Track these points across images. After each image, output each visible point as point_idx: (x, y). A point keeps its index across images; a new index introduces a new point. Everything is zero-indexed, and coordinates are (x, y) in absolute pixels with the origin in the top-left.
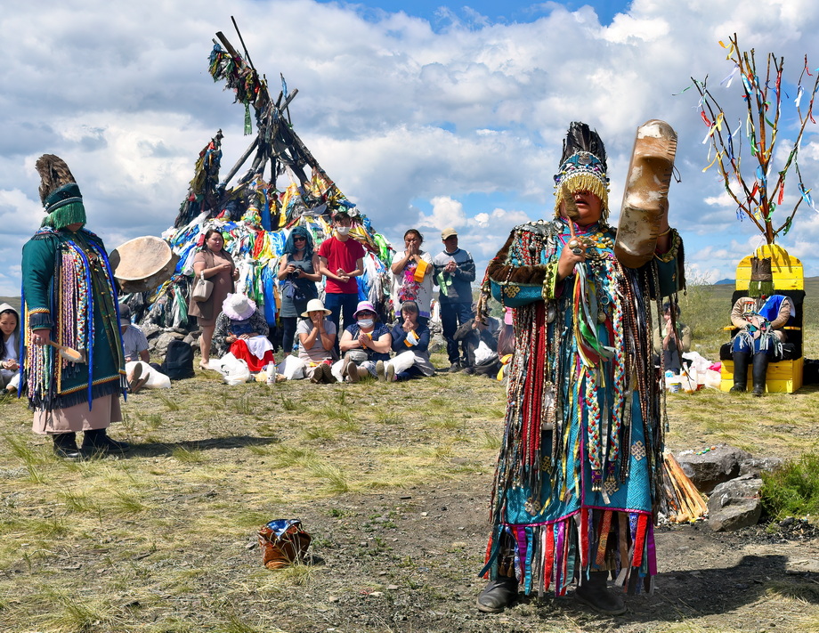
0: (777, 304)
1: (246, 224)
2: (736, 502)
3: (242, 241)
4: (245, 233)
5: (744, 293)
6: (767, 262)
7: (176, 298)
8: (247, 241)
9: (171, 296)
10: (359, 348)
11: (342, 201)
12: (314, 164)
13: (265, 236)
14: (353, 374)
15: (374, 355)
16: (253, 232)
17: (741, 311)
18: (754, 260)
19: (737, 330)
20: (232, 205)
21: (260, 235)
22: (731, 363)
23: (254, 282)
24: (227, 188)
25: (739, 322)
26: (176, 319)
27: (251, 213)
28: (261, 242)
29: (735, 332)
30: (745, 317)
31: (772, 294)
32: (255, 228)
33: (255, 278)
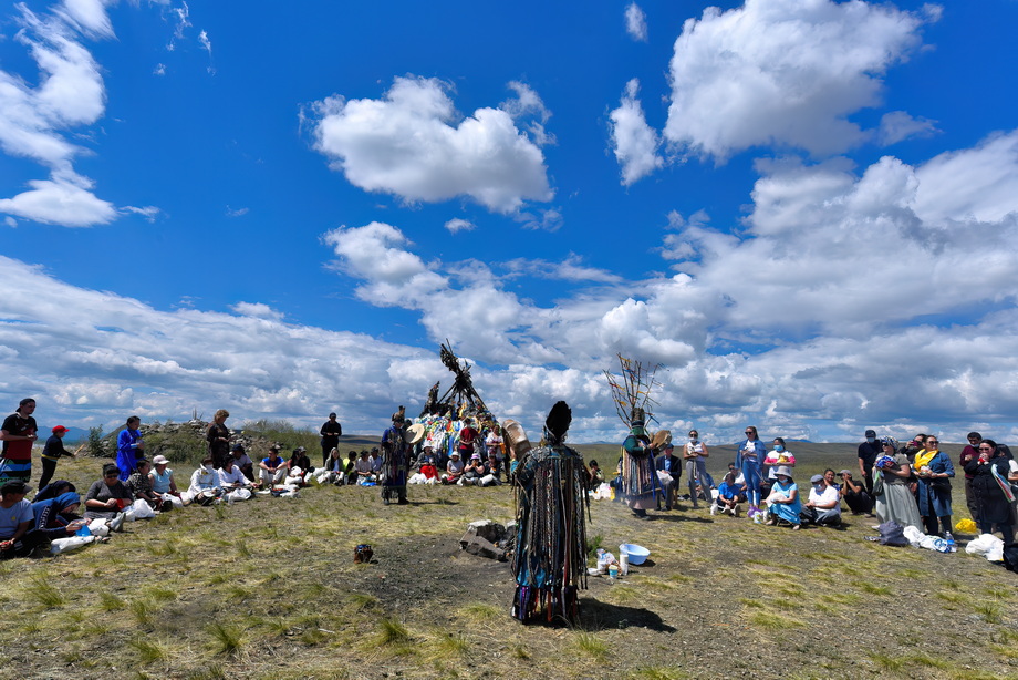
1: (445, 418)
3: (443, 425)
4: (444, 421)
13: (452, 423)
21: (449, 422)
27: (448, 414)
32: (448, 419)
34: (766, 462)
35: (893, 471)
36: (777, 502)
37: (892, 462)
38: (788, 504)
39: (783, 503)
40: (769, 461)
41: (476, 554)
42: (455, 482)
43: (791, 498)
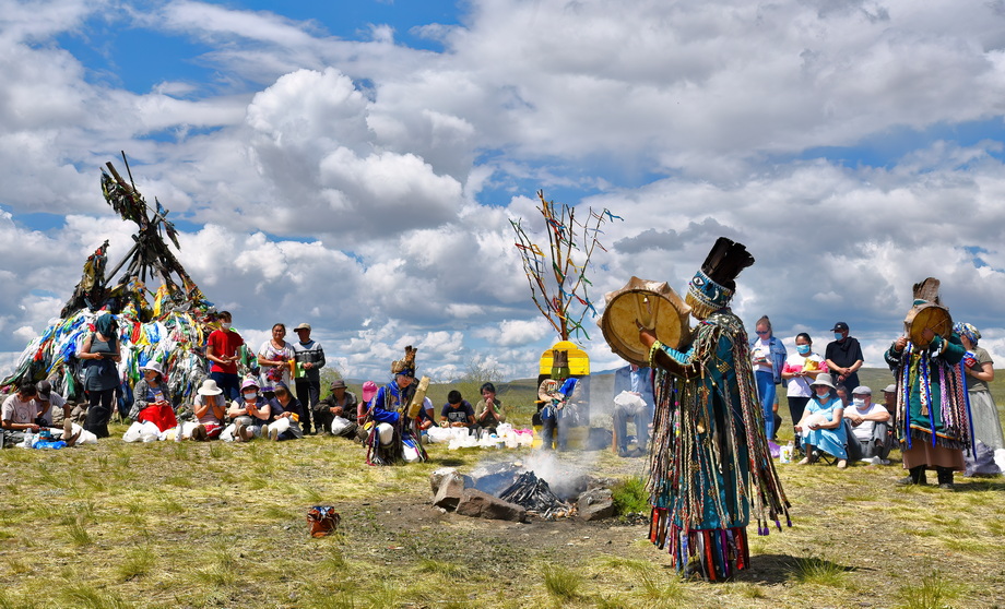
0: (572, 384)
1: (125, 317)
2: (597, 502)
3: (122, 330)
4: (124, 324)
5: (548, 376)
6: (565, 354)
7: (66, 375)
8: (126, 330)
9: (62, 374)
10: (245, 415)
11: (203, 300)
12: (180, 271)
13: (142, 327)
14: (243, 435)
15: (258, 422)
16: (131, 323)
17: (546, 389)
18: (555, 352)
19: (544, 403)
20: (112, 301)
21: (137, 325)
22: (542, 428)
23: (133, 364)
24: (106, 287)
25: (544, 398)
26: (65, 393)
27: (129, 309)
28: (138, 331)
29: (541, 405)
30: (549, 394)
31: (568, 378)
32: (132, 320)
33: (134, 361)
34: (784, 373)
35: (974, 373)
36: (817, 428)
37: (974, 360)
38: (831, 429)
39: (825, 428)
40: (789, 370)
41: (477, 515)
42: (216, 436)
43: (835, 421)
